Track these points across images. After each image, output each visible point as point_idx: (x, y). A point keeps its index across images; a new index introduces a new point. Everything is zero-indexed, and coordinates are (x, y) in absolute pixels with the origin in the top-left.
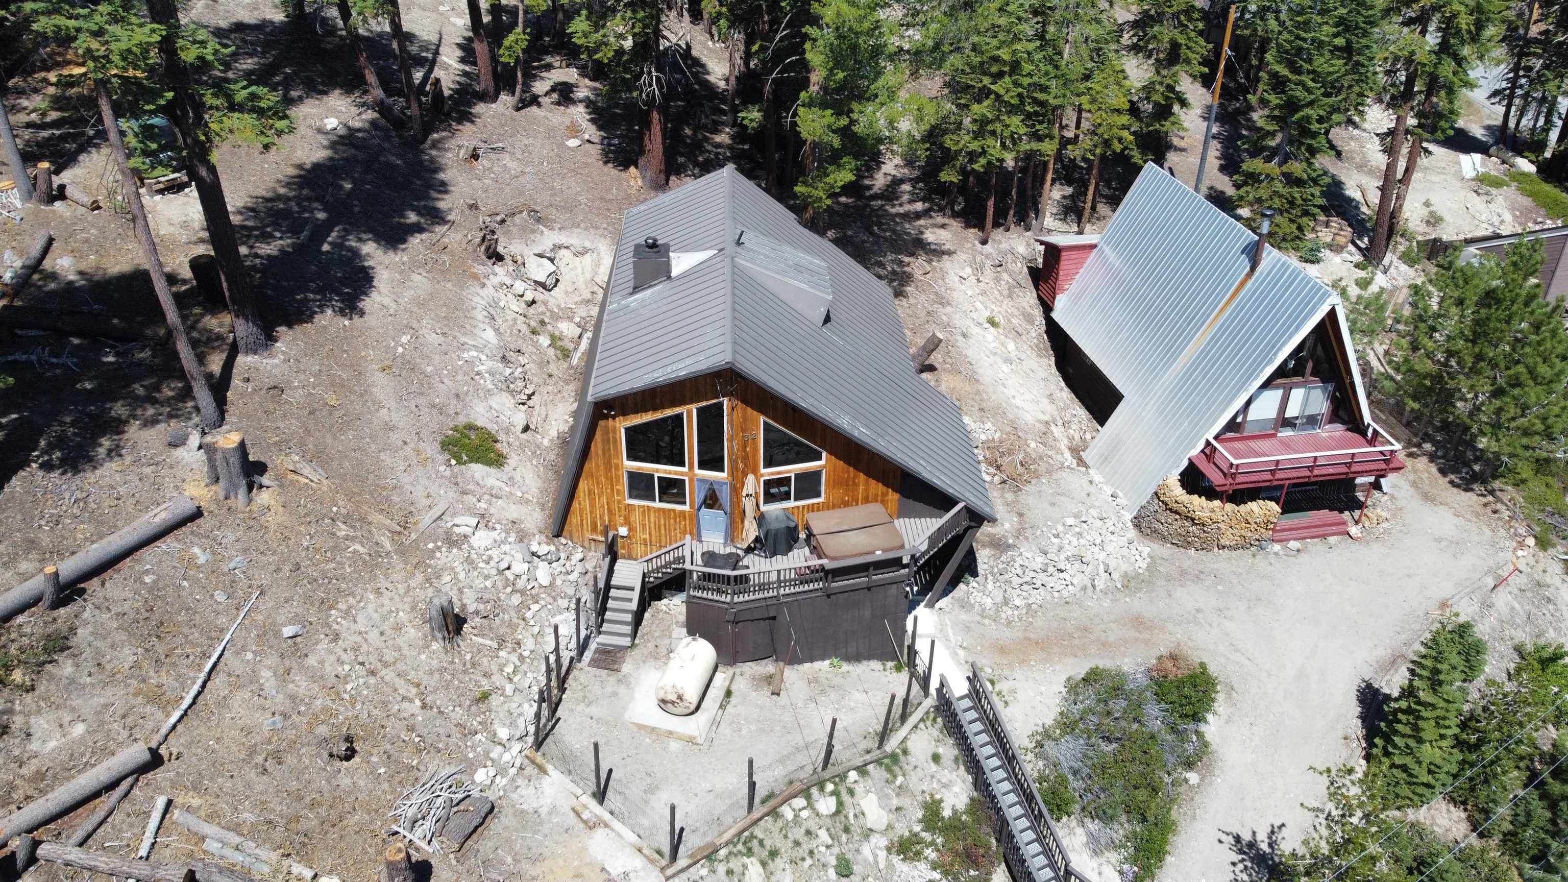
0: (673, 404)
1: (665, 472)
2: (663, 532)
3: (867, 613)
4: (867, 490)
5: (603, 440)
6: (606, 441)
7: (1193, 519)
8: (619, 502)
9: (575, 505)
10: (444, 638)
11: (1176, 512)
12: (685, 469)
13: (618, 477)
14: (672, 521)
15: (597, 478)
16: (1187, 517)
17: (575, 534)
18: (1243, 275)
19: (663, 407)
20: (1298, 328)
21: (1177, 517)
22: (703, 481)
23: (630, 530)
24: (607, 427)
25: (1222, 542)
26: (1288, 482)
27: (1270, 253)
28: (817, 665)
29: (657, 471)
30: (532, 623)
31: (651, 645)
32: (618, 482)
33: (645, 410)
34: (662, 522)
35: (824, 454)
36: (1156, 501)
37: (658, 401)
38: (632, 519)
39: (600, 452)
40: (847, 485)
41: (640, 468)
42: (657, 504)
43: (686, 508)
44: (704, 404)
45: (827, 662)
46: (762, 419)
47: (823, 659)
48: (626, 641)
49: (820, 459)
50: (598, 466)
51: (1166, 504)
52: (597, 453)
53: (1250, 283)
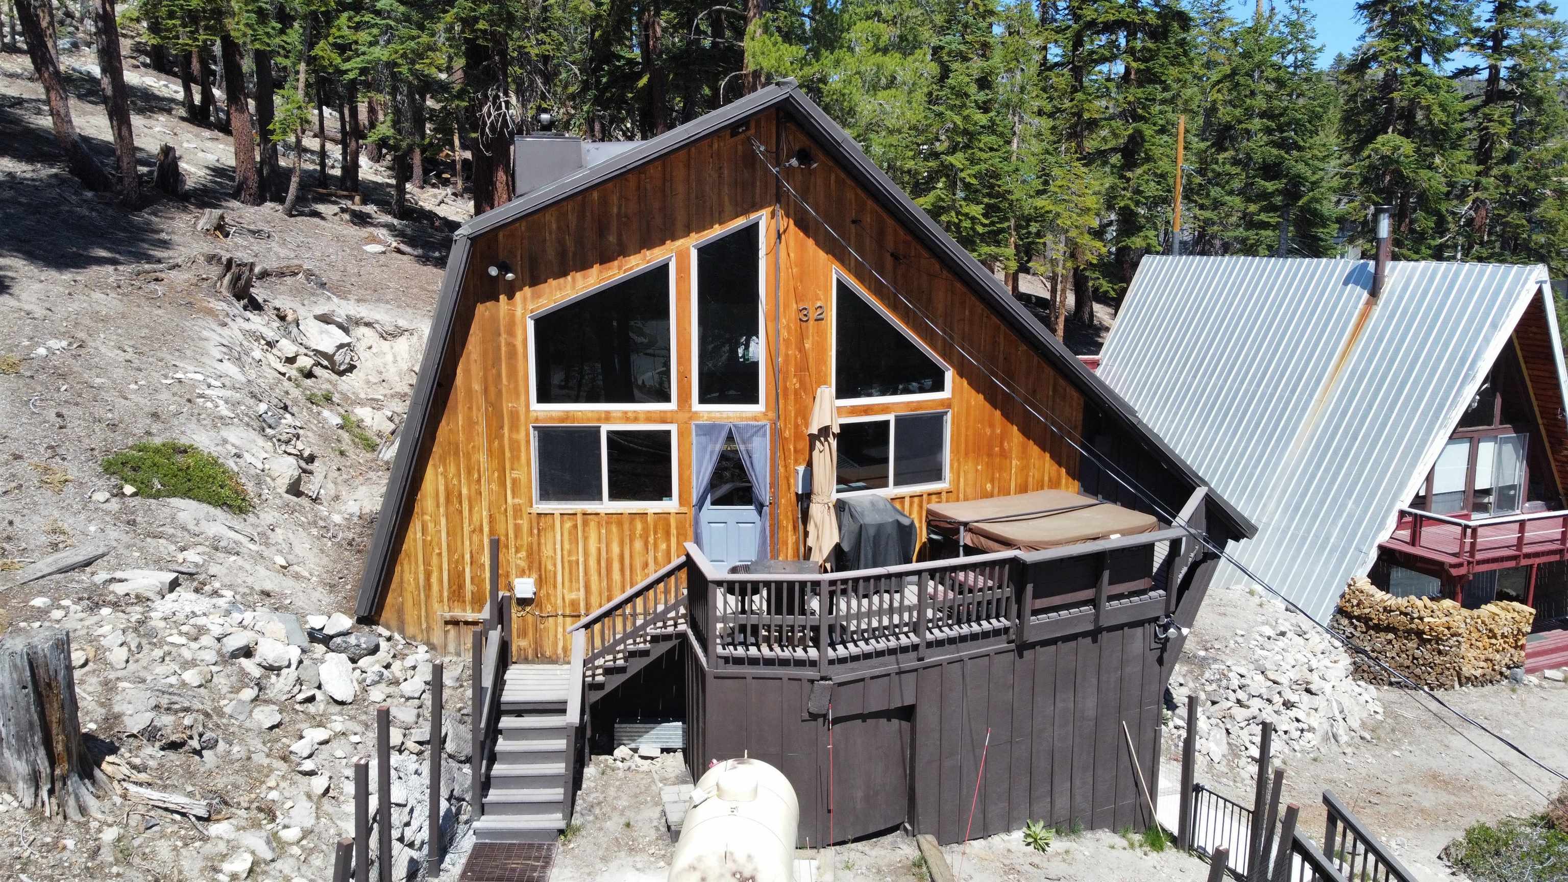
0: (648, 242)
1: (626, 417)
2: (616, 575)
3: (1090, 704)
4: (1024, 468)
5: (484, 354)
6: (492, 360)
7: (1419, 633)
8: (517, 510)
9: (415, 533)
10: (35, 779)
11: (1389, 629)
12: (672, 406)
13: (515, 447)
14: (638, 545)
15: (468, 456)
16: (1409, 632)
17: (410, 615)
18: (1361, 305)
19: (623, 251)
20: (1495, 326)
21: (1391, 636)
22: (708, 430)
23: (540, 582)
24: (494, 319)
25: (1467, 671)
26: (1538, 561)
27: (1393, 269)
28: (999, 841)
29: (608, 417)
30: (308, 765)
31: (614, 825)
32: (516, 458)
33: (584, 266)
34: (616, 549)
35: (949, 376)
36: (1345, 622)
37: (612, 239)
38: (547, 551)
39: (477, 387)
40: (990, 455)
41: (567, 416)
42: (607, 505)
43: (670, 505)
44: (717, 232)
45: (1018, 835)
46: (835, 272)
47: (1008, 830)
48: (555, 820)
49: (939, 386)
50: (471, 424)
51: (1365, 619)
52: (469, 391)
53: (1377, 311)
